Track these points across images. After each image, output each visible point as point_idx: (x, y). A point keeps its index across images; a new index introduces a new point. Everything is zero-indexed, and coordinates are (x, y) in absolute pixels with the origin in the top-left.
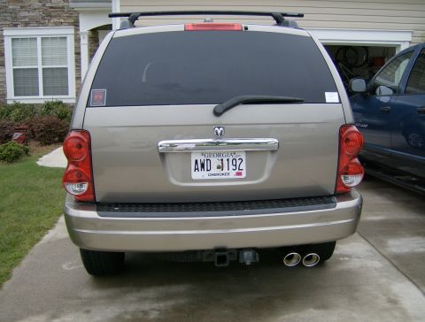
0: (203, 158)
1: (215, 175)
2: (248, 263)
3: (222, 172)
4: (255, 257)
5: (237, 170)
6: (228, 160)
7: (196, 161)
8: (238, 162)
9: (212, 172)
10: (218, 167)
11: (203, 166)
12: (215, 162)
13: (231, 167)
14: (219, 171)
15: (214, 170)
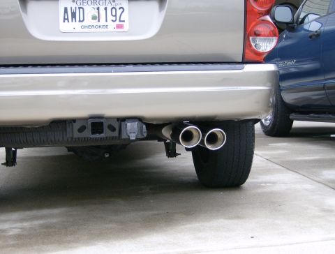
0: (74, 5)
1: (88, 27)
2: (133, 137)
3: (99, 24)
4: (141, 129)
5: (117, 22)
6: (106, 9)
7: (66, 9)
8: (119, 12)
9: (85, 23)
10: (94, 18)
11: (74, 15)
12: (90, 10)
13: (110, 18)
14: (95, 23)
15: (88, 21)
